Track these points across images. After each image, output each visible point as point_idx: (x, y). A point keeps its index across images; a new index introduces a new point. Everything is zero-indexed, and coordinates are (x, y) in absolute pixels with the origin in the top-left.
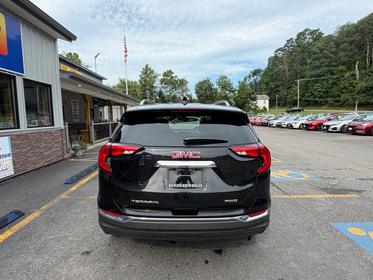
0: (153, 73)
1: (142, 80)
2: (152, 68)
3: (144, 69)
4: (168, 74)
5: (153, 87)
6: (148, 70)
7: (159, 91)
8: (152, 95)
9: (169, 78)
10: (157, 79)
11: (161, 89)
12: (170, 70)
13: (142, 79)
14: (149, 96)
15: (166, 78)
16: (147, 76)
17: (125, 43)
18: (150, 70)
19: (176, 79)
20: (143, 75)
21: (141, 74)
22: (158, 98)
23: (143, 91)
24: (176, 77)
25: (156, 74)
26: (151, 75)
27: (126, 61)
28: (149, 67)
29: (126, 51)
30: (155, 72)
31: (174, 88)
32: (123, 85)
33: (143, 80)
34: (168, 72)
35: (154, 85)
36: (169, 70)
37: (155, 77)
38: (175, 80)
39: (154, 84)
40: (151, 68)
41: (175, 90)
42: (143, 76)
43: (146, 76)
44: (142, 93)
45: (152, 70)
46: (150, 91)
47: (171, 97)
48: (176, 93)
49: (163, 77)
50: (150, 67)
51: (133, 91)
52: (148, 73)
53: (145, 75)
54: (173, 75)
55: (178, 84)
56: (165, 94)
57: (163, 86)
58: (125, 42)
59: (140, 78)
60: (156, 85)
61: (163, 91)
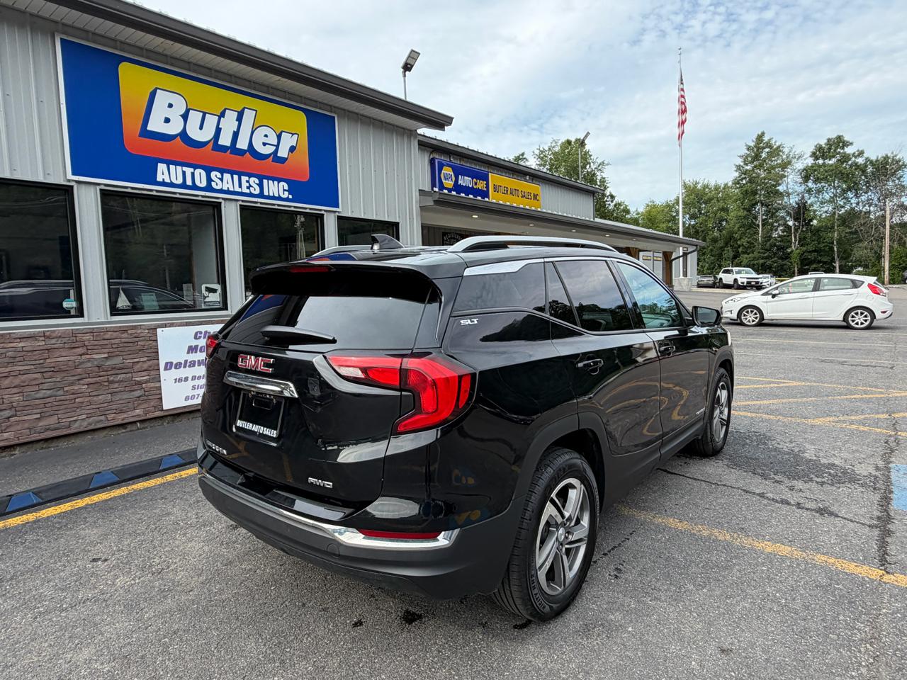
0: (779, 155)
1: (742, 180)
2: (775, 142)
3: (750, 147)
4: (830, 149)
5: (777, 192)
6: (764, 148)
7: (797, 203)
8: (771, 217)
9: (833, 161)
10: (789, 170)
11: (803, 197)
12: (839, 138)
13: (743, 176)
14: (763, 220)
15: (821, 161)
16: (760, 166)
17: (682, 90)
18: (770, 147)
19: (860, 161)
20: (747, 165)
21: (740, 162)
22: (791, 223)
23: (744, 209)
24: (861, 153)
25: (788, 157)
26: (772, 161)
27: (680, 136)
28: (766, 139)
29: (684, 111)
30: (786, 150)
31: (849, 189)
32: (692, 197)
33: (745, 178)
34: (831, 143)
35: (781, 188)
36: (833, 136)
37: (784, 165)
38: (856, 165)
39: (779, 185)
40: (773, 142)
41: (856, 195)
42: (749, 167)
43: (755, 166)
44: (742, 213)
45: (775, 147)
46: (767, 206)
47: (836, 217)
48: (858, 203)
49: (810, 161)
50: (770, 140)
51: (718, 210)
52: (764, 155)
53: (751, 162)
54: (849, 150)
55: (866, 177)
56: (815, 211)
57: (811, 189)
58: (681, 86)
59: (737, 174)
60: (785, 188)
61: (809, 202)
